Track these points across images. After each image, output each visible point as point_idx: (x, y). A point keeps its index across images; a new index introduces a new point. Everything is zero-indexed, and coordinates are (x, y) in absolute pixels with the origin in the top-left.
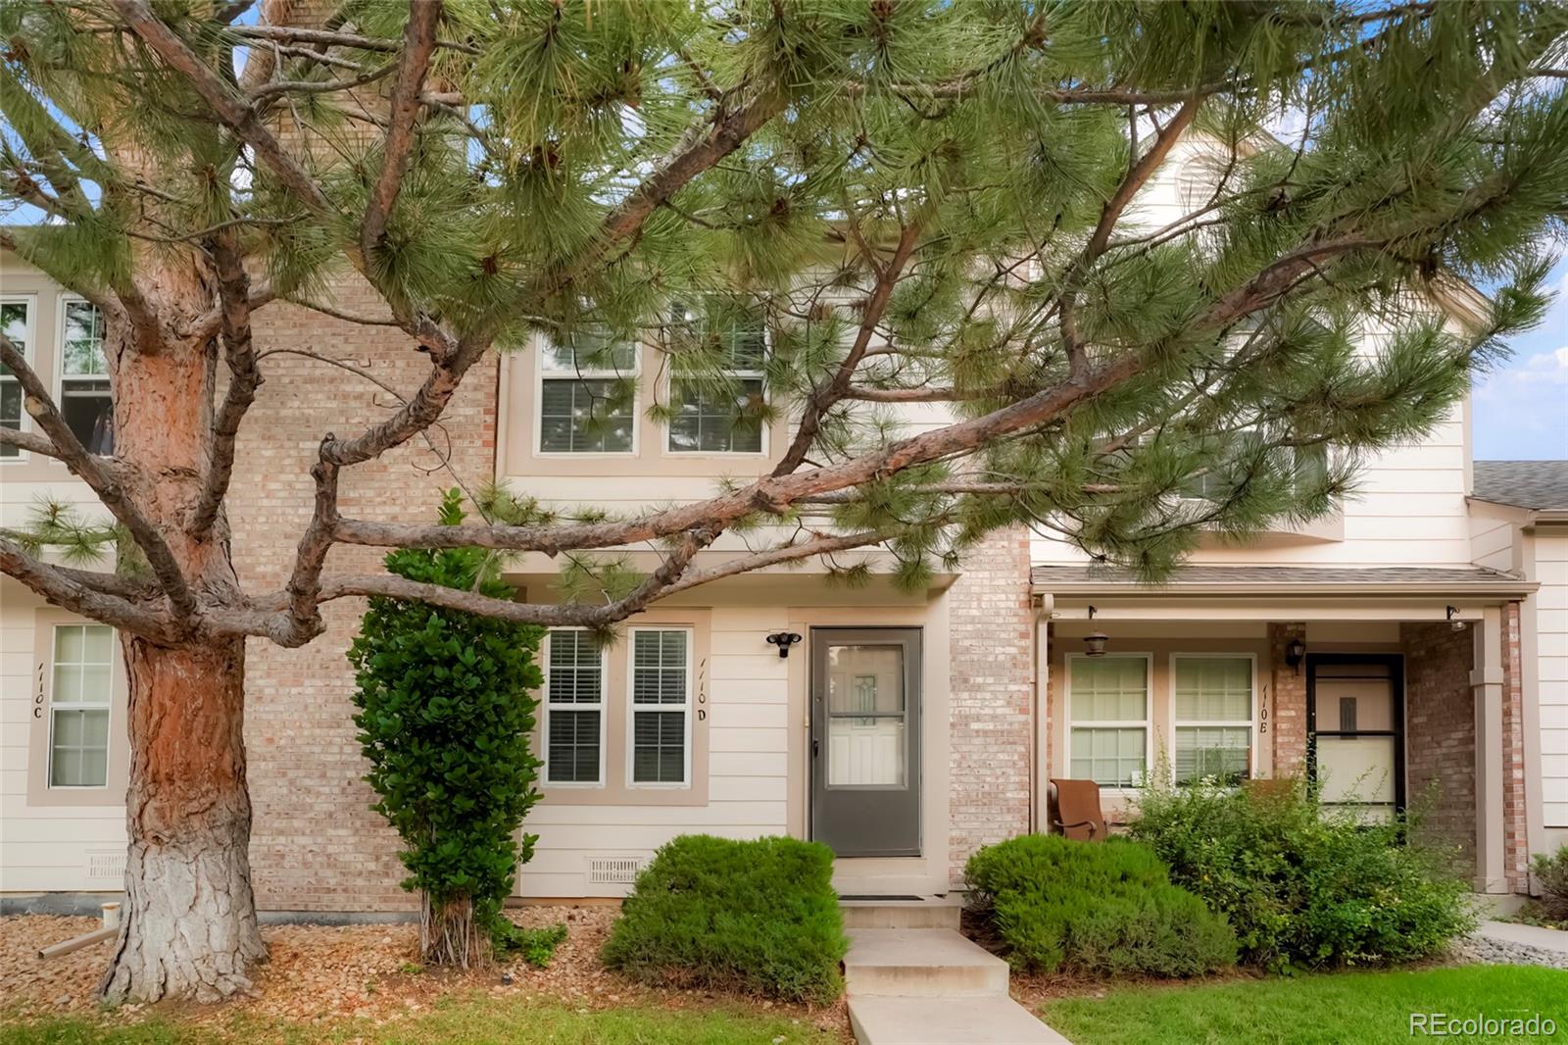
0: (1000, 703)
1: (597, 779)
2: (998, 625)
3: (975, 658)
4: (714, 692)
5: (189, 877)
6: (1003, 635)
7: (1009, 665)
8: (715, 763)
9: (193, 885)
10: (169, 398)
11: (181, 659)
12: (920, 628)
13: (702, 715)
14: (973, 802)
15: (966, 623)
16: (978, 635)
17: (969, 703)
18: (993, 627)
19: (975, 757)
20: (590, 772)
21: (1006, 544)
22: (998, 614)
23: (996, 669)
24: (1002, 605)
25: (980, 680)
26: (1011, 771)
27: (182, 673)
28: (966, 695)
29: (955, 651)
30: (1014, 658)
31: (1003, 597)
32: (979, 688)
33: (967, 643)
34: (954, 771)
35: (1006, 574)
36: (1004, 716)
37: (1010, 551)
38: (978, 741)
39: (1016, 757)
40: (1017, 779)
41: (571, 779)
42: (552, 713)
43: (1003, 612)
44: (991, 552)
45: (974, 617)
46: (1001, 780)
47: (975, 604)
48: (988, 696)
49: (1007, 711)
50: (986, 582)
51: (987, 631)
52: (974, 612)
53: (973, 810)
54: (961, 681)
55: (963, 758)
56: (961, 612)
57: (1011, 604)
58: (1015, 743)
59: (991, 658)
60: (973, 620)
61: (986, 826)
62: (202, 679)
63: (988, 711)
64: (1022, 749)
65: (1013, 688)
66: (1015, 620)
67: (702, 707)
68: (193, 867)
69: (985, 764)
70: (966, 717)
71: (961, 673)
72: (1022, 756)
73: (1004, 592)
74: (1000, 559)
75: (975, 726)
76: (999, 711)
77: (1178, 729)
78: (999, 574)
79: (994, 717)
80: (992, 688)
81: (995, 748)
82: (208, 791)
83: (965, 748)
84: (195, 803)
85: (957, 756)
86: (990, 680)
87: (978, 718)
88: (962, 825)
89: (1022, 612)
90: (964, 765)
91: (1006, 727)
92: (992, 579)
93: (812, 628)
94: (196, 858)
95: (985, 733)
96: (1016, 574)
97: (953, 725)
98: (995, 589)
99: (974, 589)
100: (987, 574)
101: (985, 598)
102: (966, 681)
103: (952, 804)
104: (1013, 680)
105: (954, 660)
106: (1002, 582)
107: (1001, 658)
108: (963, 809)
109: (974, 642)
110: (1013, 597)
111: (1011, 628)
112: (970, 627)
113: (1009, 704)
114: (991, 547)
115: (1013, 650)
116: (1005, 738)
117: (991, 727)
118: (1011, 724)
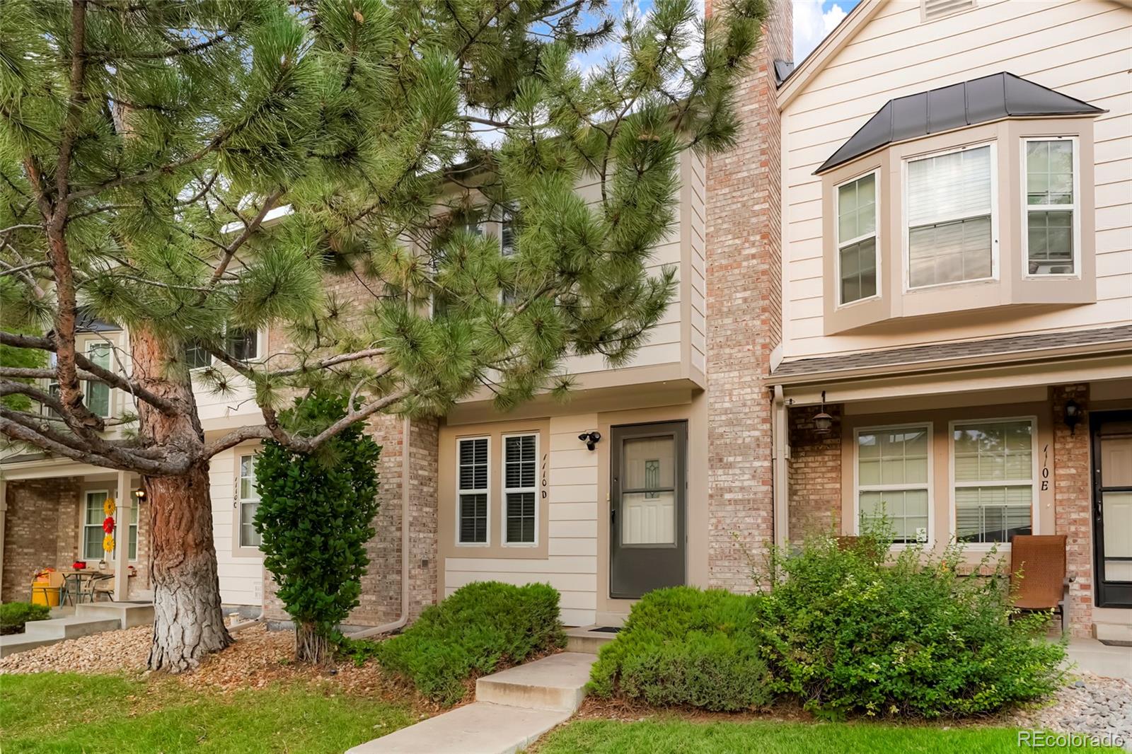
0: (746, 477)
1: (485, 541)
2: (746, 414)
3: (728, 441)
4: (552, 478)
5: (173, 603)
6: (749, 422)
7: (753, 445)
8: (553, 529)
9: (175, 607)
10: (150, 341)
11: (162, 483)
12: (686, 421)
13: (544, 494)
14: (728, 557)
15: (721, 414)
16: (730, 423)
17: (723, 478)
18: (742, 416)
19: (728, 521)
20: (482, 537)
21: (750, 347)
22: (744, 405)
23: (743, 450)
24: (748, 397)
25: (731, 459)
26: (756, 532)
27: (163, 491)
28: (720, 472)
29: (712, 436)
30: (758, 439)
31: (749, 390)
32: (730, 466)
33: (721, 430)
34: (712, 533)
35: (751, 371)
36: (750, 487)
37: (754, 353)
38: (729, 508)
39: (759, 521)
40: (761, 539)
41: (473, 541)
42: (461, 496)
43: (749, 403)
44: (740, 355)
45: (726, 409)
46: (748, 540)
47: (727, 399)
48: (737, 471)
49: (752, 483)
50: (736, 380)
51: (737, 419)
52: (727, 405)
53: (727, 564)
54: (717, 461)
55: (719, 522)
56: (717, 406)
57: (755, 396)
58: (758, 509)
59: (740, 441)
60: (726, 411)
61: (737, 576)
62: (174, 493)
63: (737, 484)
64: (764, 514)
65: (757, 464)
66: (758, 408)
67: (544, 489)
68: (174, 597)
69: (736, 526)
70: (721, 489)
71: (717, 454)
72: (764, 520)
73: (750, 386)
74: (746, 360)
75: (727, 496)
76: (746, 484)
77: (958, 489)
78: (746, 372)
79: (742, 489)
80: (740, 465)
81: (743, 514)
82: (178, 555)
83: (720, 514)
84: (172, 562)
85: (714, 521)
86: (739, 459)
87: (730, 490)
88: (718, 575)
89: (763, 402)
90: (720, 528)
91: (752, 496)
92: (740, 377)
93: (612, 427)
94: (175, 592)
95: (736, 502)
96: (759, 371)
97: (711, 496)
98: (743, 385)
99: (727, 387)
100: (736, 374)
101: (735, 393)
102: (721, 460)
103: (711, 558)
104: (757, 458)
105: (712, 444)
106: (748, 379)
107: (747, 440)
108: (719, 563)
109: (727, 429)
110: (756, 390)
111: (755, 415)
112: (724, 418)
113: (754, 477)
114: (739, 351)
115: (757, 433)
116: (750, 505)
117: (740, 497)
118: (755, 494)
